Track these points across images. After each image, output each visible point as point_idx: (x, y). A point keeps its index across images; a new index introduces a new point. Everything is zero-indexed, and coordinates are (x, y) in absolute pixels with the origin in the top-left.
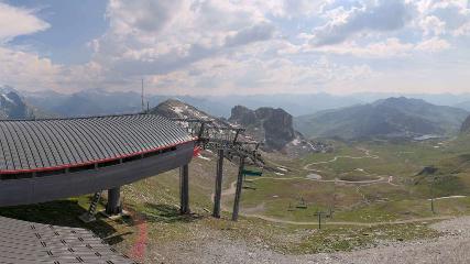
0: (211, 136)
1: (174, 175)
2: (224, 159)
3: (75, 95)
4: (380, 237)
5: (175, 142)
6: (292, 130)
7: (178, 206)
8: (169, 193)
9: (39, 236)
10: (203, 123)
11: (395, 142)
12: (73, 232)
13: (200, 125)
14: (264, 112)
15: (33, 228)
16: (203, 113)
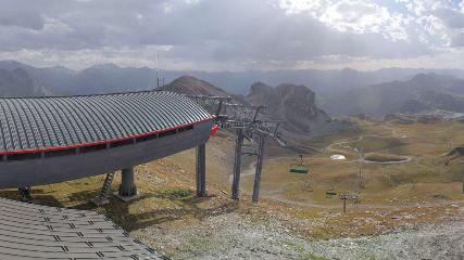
1: (190, 155)
3: (85, 71)
4: (408, 221)
5: (191, 120)
6: (315, 108)
7: (194, 188)
8: (184, 174)
9: (47, 219)
10: (221, 100)
11: (425, 120)
12: (83, 215)
14: (286, 88)
15: (41, 211)
16: (220, 90)
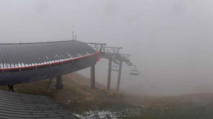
0: (106, 51)
2: (112, 62)
5: (88, 54)
10: (102, 45)
13: (100, 45)
